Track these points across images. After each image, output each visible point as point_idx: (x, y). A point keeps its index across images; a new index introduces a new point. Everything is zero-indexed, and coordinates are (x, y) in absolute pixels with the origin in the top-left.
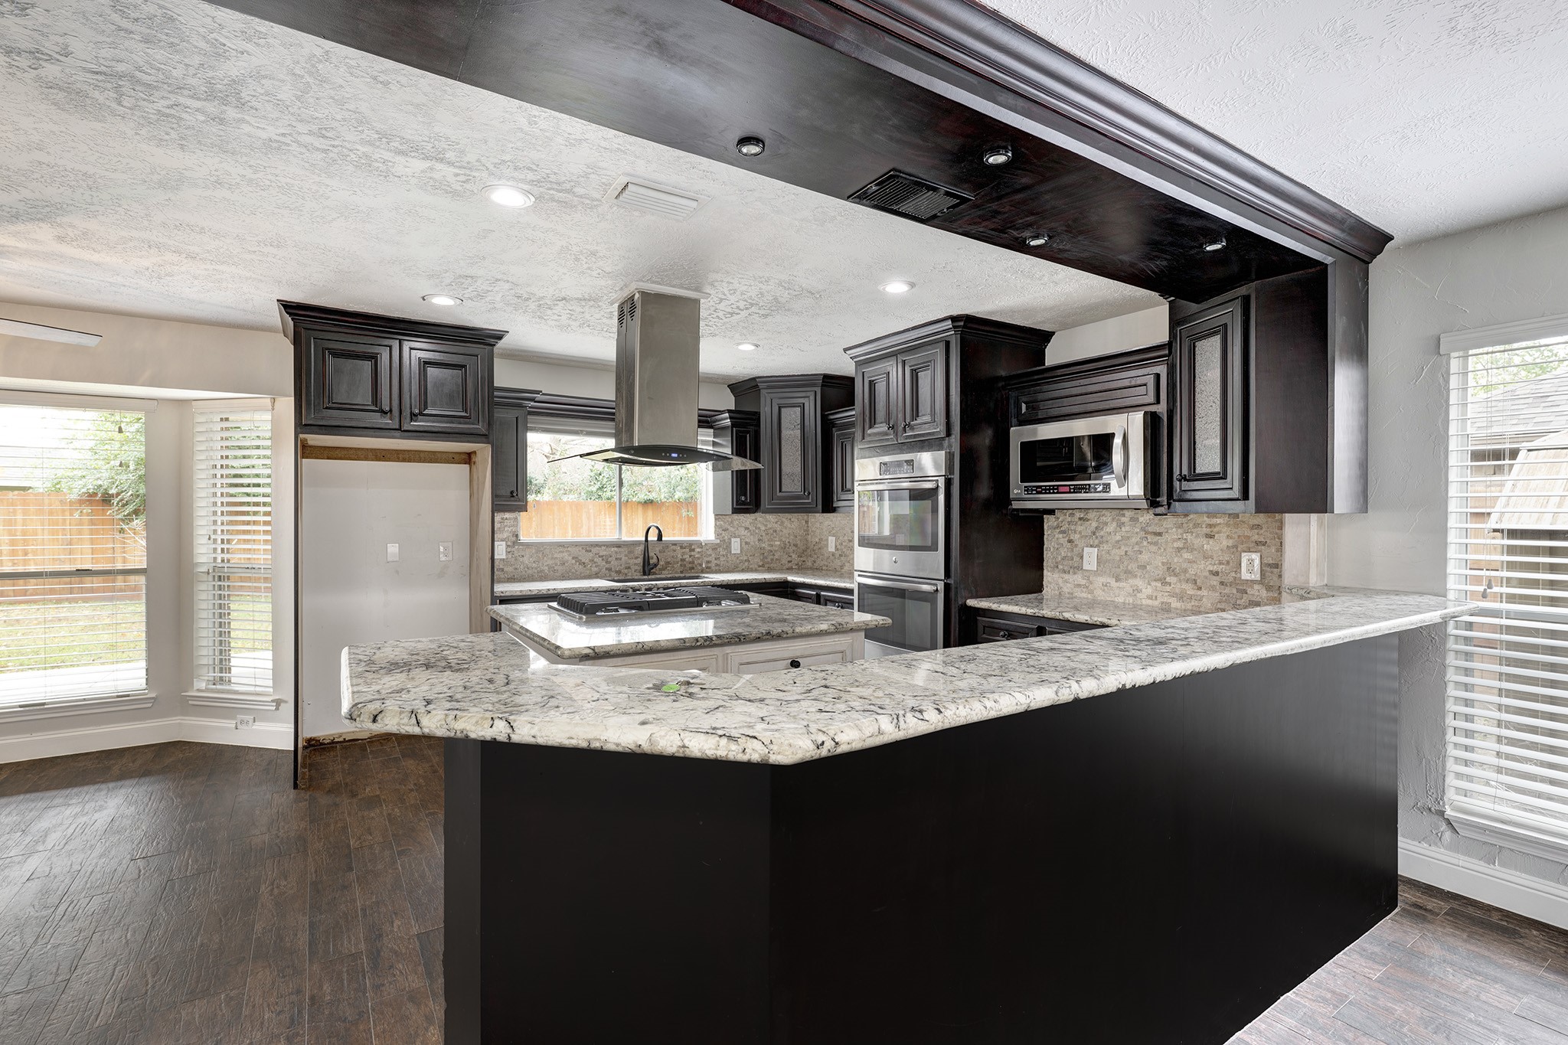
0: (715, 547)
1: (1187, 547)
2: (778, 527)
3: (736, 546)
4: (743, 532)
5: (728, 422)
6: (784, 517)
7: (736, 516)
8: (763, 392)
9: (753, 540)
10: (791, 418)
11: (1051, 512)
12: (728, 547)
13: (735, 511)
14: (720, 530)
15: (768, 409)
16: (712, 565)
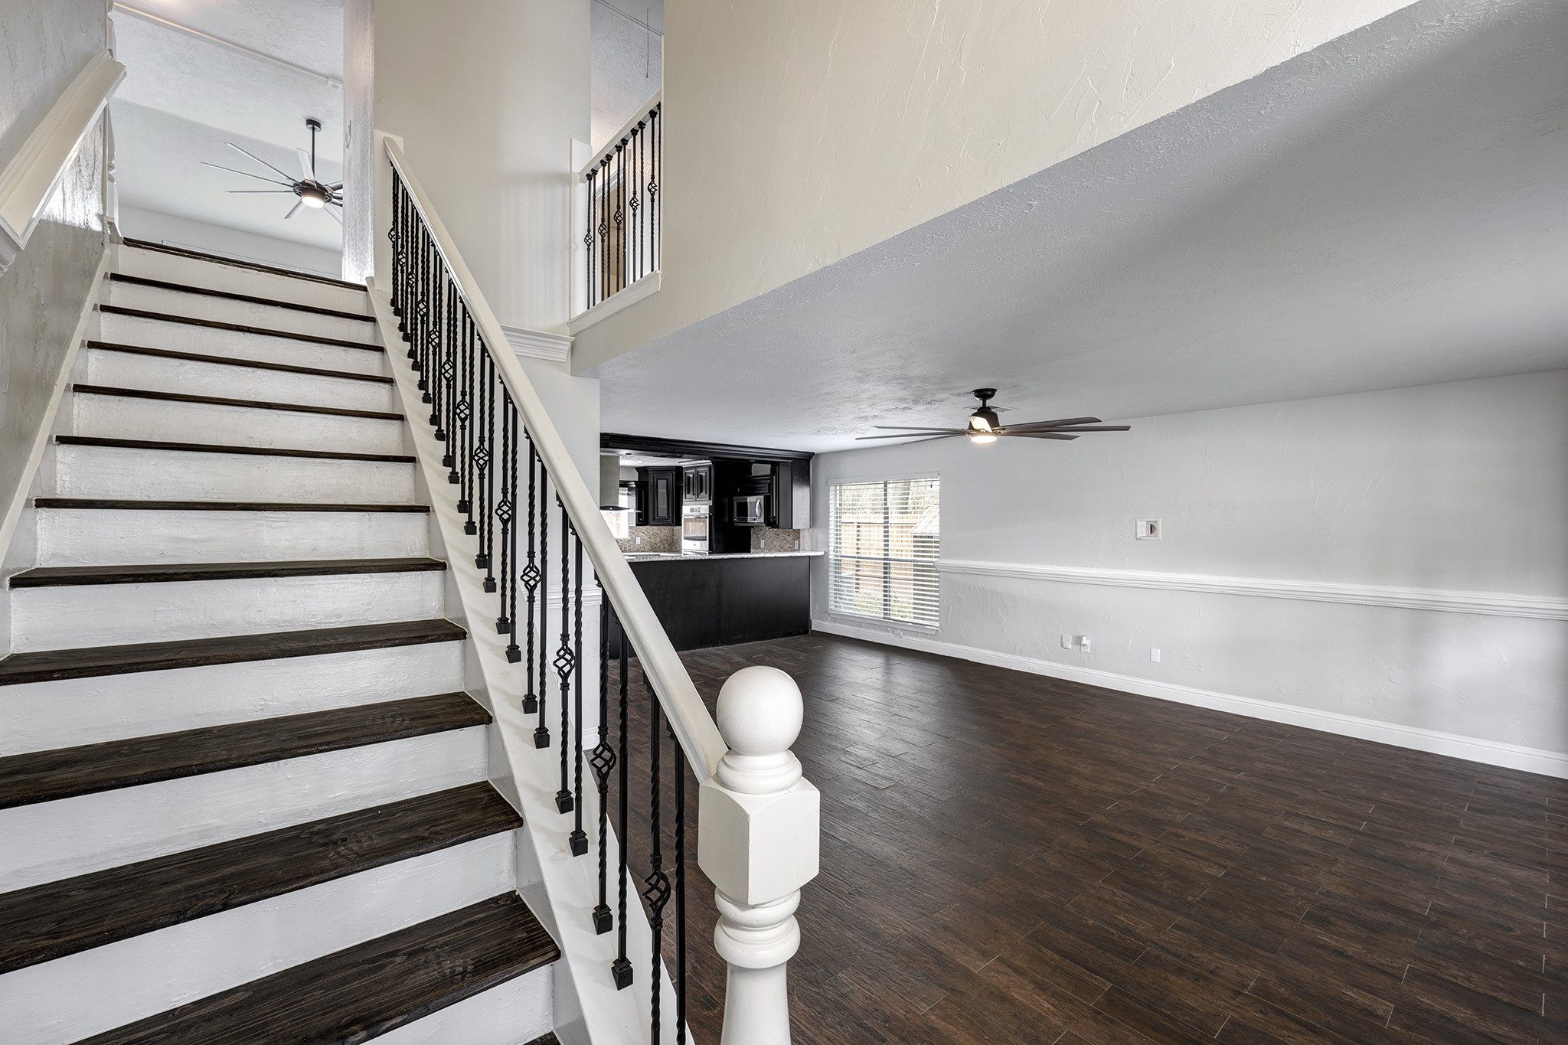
0: (628, 541)
1: (785, 539)
2: (658, 532)
3: (638, 541)
4: (642, 534)
5: (634, 486)
6: (661, 527)
7: (638, 527)
8: (650, 473)
9: (646, 538)
10: (662, 484)
11: (753, 527)
12: (635, 541)
13: (637, 525)
14: (631, 533)
15: (652, 480)
16: (627, 549)
